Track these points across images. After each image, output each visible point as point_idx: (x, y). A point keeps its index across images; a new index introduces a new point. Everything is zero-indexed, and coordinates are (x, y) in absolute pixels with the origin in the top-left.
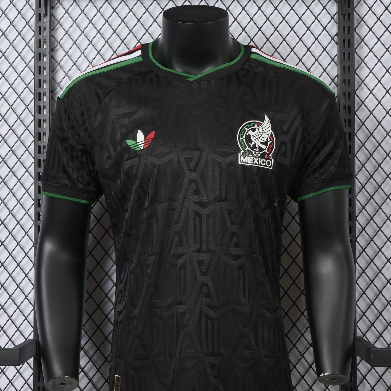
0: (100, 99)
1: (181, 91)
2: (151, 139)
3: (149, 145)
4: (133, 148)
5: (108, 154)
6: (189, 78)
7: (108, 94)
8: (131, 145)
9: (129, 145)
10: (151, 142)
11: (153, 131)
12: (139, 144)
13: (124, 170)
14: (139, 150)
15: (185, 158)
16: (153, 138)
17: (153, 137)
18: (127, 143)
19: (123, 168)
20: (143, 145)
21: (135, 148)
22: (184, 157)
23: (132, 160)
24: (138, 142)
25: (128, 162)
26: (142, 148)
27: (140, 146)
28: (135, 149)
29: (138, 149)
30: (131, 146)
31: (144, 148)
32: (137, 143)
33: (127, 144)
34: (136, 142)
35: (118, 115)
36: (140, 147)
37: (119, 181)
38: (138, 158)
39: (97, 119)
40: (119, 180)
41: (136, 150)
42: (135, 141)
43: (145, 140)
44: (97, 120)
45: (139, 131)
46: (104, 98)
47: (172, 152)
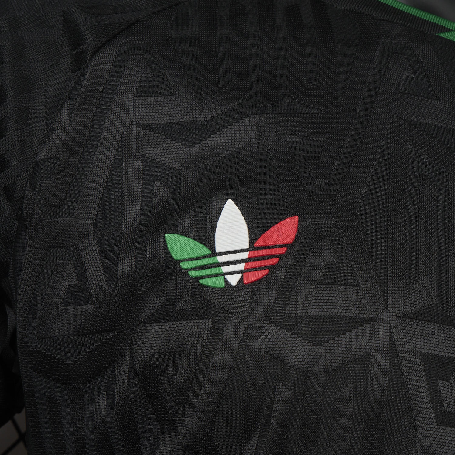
0: (79, 50)
1: (415, 73)
2: (278, 246)
3: (267, 274)
4: (193, 274)
5: (73, 280)
6: (448, 30)
7: (115, 37)
8: (185, 257)
9: (176, 257)
10: (278, 262)
11: (291, 215)
12: (221, 259)
13: (132, 359)
14: (221, 289)
15: (426, 357)
16: (289, 246)
17: (290, 239)
18: (166, 246)
19: (132, 351)
20: (241, 267)
21: (203, 277)
22: (422, 354)
23: (182, 325)
24: (218, 250)
25: (157, 328)
26: (234, 280)
27: (225, 269)
28: (201, 281)
29: (217, 283)
30: (184, 265)
31: (245, 282)
32: (214, 254)
33: (168, 253)
34: (208, 251)
35: (144, 126)
36: (224, 275)
37: (102, 402)
38: (208, 323)
39: (52, 126)
40: (104, 395)
41: (203, 286)
42: (205, 245)
43: (252, 247)
44: (53, 130)
45: (230, 207)
46: (98, 49)
47: (368, 321)
